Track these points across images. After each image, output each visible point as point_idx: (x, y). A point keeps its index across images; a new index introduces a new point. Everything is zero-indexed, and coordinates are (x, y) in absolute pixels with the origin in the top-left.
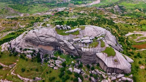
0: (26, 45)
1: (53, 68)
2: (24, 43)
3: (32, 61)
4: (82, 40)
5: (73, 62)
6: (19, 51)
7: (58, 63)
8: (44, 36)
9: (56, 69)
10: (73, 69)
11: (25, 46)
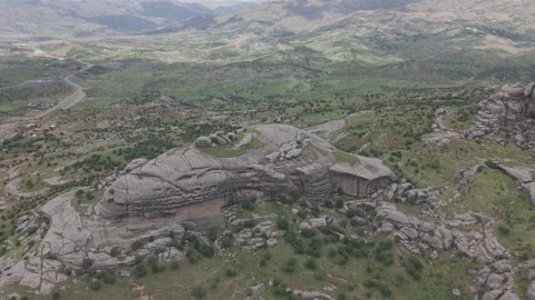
0: (123, 231)
1: (266, 246)
2: (108, 229)
3: (192, 262)
4: (286, 153)
5: (295, 211)
6: (112, 261)
7: (267, 227)
8: (190, 173)
9: (275, 245)
10: (310, 224)
11: (124, 237)
